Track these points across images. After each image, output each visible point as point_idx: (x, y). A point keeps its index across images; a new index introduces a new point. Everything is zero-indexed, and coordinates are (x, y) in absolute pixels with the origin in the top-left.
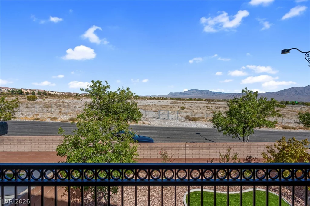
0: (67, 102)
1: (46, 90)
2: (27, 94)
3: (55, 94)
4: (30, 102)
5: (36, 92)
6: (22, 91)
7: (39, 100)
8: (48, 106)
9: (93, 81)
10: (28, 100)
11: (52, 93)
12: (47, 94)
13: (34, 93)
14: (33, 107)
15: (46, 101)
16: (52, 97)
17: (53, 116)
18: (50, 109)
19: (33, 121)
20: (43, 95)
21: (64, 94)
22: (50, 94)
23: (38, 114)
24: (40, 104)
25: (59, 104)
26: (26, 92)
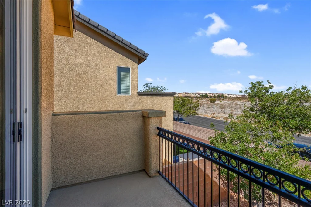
0: (240, 104)
1: (223, 93)
2: (211, 97)
3: (230, 97)
4: (211, 104)
5: (216, 95)
6: (207, 94)
7: (217, 102)
8: (222, 107)
9: (252, 83)
10: (210, 102)
11: (228, 96)
12: (224, 97)
13: (215, 97)
14: (212, 108)
15: (222, 103)
16: (227, 99)
17: (225, 116)
18: (224, 110)
19: (211, 118)
20: (221, 97)
21: (238, 97)
22: (226, 97)
23: (215, 113)
24: (218, 106)
25: (232, 106)
26: (210, 96)
